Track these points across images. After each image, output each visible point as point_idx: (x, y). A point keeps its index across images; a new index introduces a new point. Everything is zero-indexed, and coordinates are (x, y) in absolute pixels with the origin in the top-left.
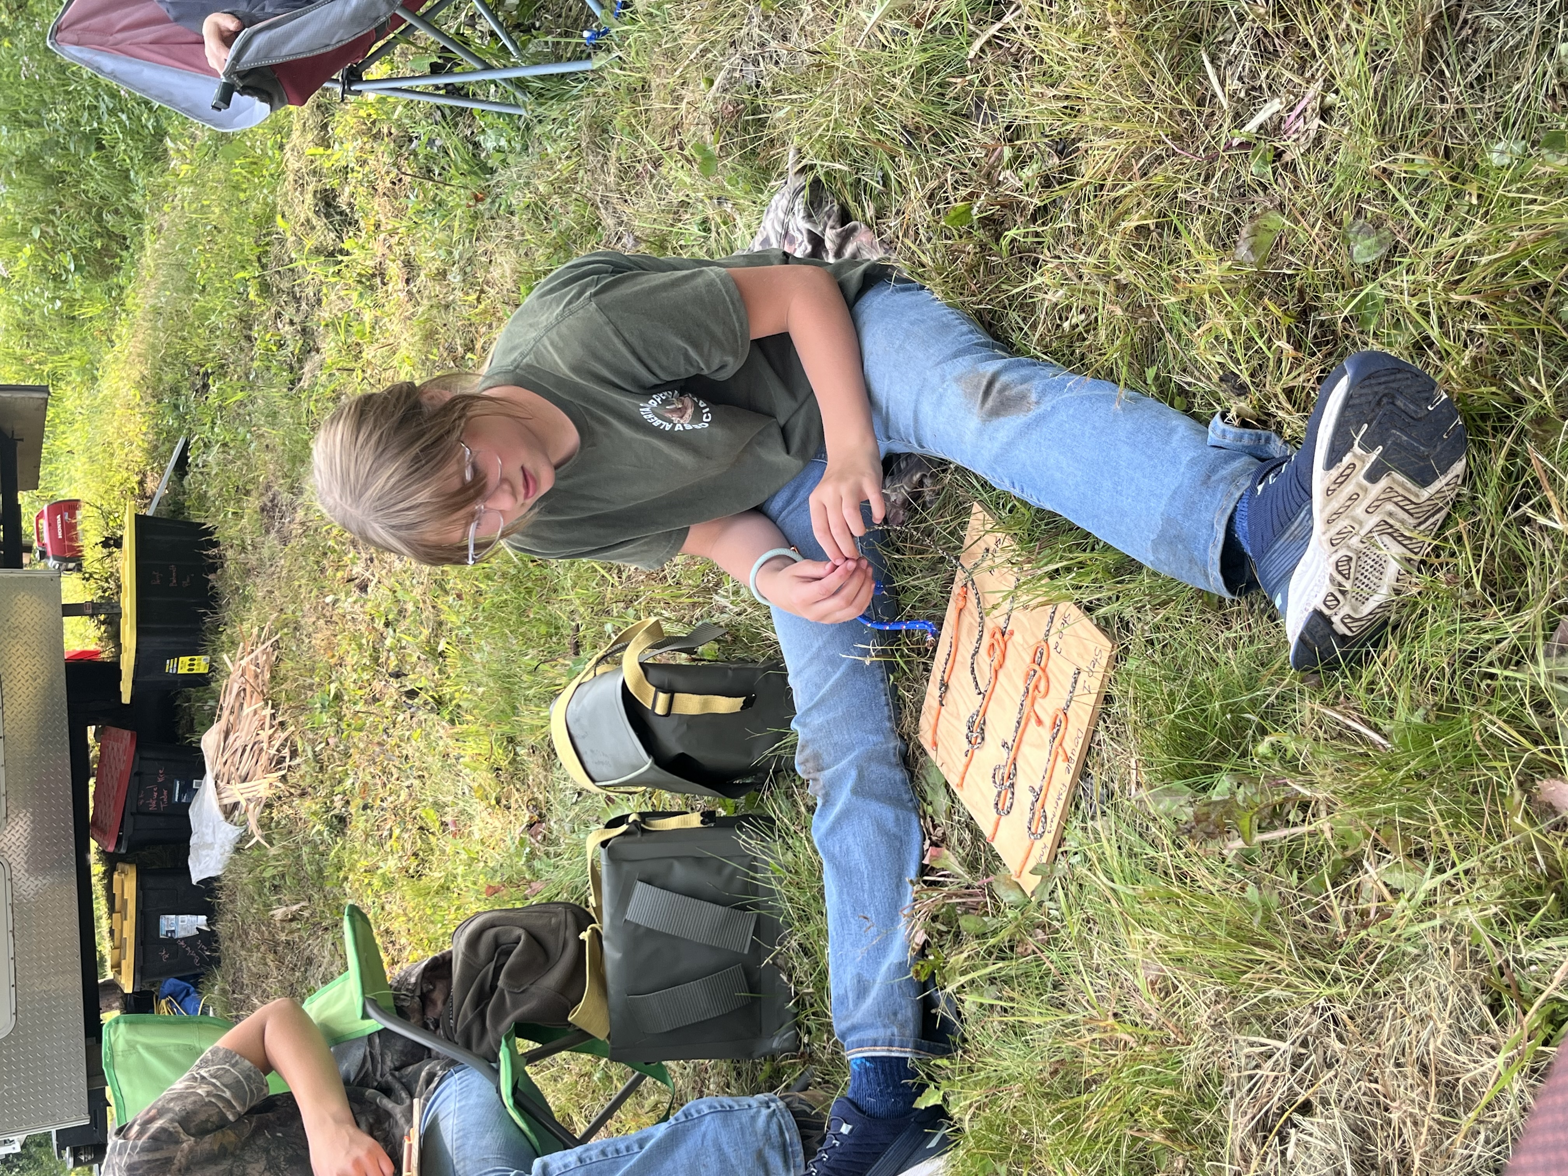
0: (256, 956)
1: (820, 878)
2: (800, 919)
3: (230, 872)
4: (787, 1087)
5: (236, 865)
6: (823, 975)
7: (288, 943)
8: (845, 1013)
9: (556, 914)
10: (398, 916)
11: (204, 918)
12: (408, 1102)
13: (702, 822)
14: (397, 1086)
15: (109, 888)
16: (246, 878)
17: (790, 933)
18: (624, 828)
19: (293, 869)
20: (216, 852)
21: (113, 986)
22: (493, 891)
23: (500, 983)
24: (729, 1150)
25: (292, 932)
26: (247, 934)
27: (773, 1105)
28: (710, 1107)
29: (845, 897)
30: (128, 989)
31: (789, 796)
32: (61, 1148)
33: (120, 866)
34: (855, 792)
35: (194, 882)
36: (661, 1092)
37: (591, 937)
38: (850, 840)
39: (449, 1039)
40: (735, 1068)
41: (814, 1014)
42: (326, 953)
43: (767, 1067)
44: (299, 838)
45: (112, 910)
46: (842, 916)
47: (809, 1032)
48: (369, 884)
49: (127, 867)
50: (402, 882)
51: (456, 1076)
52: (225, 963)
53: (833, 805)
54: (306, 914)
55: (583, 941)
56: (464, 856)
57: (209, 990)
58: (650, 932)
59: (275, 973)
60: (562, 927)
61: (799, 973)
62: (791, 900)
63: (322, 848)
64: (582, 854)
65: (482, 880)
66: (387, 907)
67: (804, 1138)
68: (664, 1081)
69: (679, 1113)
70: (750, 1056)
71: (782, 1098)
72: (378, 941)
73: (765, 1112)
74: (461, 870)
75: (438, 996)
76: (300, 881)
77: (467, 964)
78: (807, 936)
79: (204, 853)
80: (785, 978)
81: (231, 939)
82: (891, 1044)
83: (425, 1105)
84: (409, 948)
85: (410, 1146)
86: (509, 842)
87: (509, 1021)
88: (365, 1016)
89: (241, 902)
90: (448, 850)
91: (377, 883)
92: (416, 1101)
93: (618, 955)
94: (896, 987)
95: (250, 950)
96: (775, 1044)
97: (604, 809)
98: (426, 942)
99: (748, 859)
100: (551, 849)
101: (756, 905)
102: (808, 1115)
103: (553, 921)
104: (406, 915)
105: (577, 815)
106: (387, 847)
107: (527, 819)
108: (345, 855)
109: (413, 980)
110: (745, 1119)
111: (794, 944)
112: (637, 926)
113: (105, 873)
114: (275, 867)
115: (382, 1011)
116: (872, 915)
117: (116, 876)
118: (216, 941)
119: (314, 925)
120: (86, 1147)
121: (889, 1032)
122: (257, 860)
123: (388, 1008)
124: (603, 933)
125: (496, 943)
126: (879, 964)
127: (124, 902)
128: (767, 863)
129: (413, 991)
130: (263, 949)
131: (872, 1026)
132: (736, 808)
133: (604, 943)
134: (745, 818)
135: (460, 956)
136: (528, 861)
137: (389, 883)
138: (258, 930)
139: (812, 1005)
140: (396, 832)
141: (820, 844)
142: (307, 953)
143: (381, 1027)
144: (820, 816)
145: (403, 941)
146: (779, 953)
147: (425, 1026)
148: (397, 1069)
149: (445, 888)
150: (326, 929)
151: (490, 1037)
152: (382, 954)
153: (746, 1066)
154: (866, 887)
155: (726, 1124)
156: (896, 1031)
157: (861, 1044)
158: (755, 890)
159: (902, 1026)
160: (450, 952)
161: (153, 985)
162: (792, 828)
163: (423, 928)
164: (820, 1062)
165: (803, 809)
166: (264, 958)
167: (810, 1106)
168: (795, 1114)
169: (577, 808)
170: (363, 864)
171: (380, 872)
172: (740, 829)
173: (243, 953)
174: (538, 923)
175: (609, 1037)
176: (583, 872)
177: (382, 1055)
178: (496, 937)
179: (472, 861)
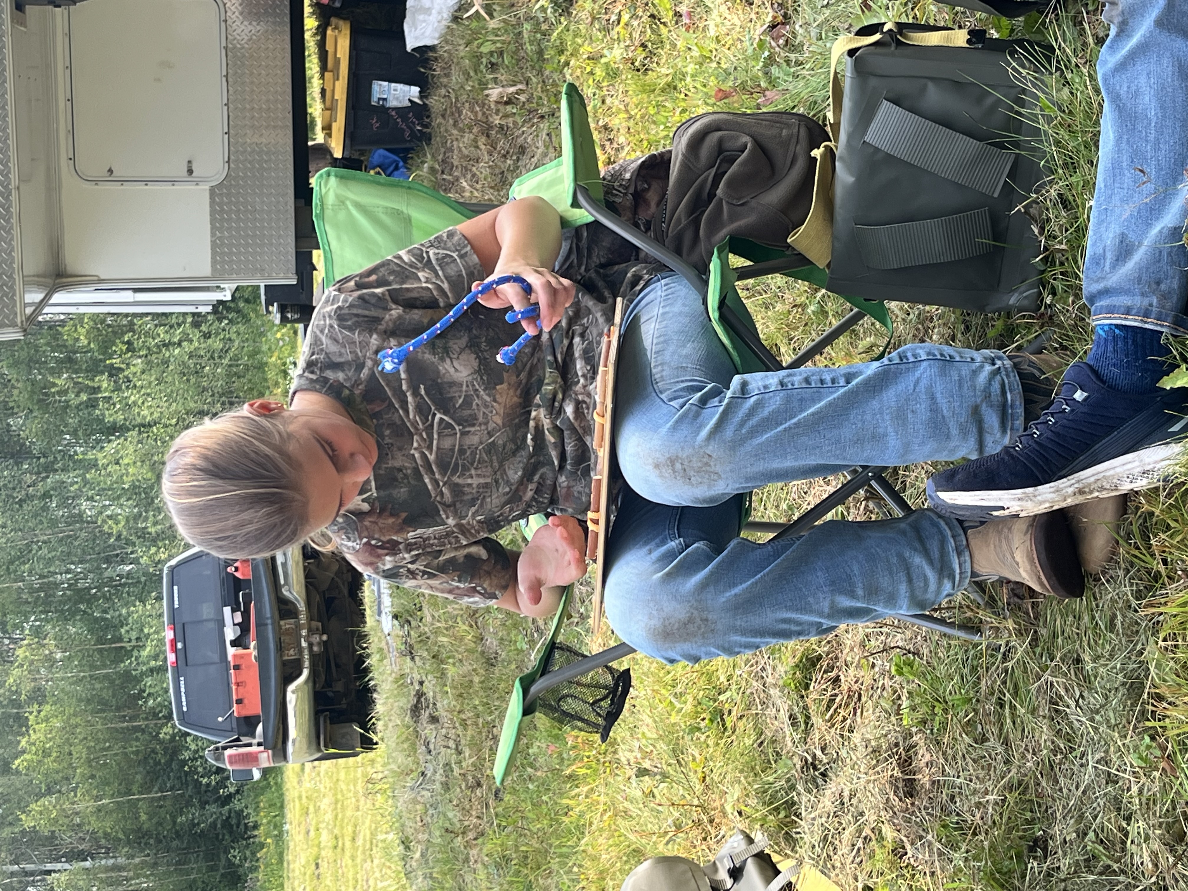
0: (468, 137)
1: (1097, 123)
2: (1065, 165)
3: (447, 42)
4: (1019, 348)
5: (453, 35)
6: (1081, 232)
7: (501, 127)
8: (1098, 274)
9: (788, 126)
10: (619, 111)
11: (417, 89)
12: (610, 301)
13: (969, 41)
14: (601, 284)
15: (322, 45)
16: (463, 51)
17: (1051, 182)
18: (877, 37)
19: (512, 47)
20: (434, 17)
21: (323, 150)
22: (722, 95)
23: (719, 192)
24: (942, 401)
25: (506, 116)
26: (460, 113)
27: (999, 363)
28: (929, 354)
29: (1124, 145)
30: (338, 154)
31: (1077, 22)
32: (269, 303)
33: (333, 20)
34: (1160, 23)
35: (409, 49)
36: (878, 334)
37: (823, 156)
38: (1143, 80)
39: (659, 240)
40: (964, 321)
41: (1062, 273)
42: (540, 144)
43: (999, 324)
44: (521, 12)
45: (324, 68)
46: (1115, 169)
47: (1054, 293)
48: (591, 73)
49: (341, 23)
50: (627, 75)
51: (663, 282)
52: (436, 141)
53: (1130, 36)
54: (522, 98)
55: (815, 159)
56: (696, 53)
57: (418, 167)
58: (890, 159)
59: (486, 157)
60: (794, 140)
61: (1053, 227)
62: (1057, 143)
63: (544, 27)
64: (825, 65)
65: (713, 82)
66: (608, 100)
67: (1028, 403)
68: (884, 323)
69: (894, 354)
70: (982, 309)
71: (1010, 358)
72: (596, 136)
73: (988, 368)
74: (691, 68)
75: (652, 197)
76: (519, 60)
77: (685, 166)
78: (1070, 187)
79: (421, 17)
80: (1036, 231)
81: (443, 116)
82: (1146, 314)
83: (628, 307)
84: (626, 149)
85: (609, 343)
86: (747, 44)
87: (724, 233)
88: (575, 204)
89: (456, 77)
90: (680, 44)
91: (599, 73)
92: (619, 300)
93: (851, 179)
94: (1165, 253)
95: (461, 130)
96: (1013, 300)
97: (858, 17)
98: (645, 143)
99: (1014, 91)
100: (792, 56)
101: (1016, 144)
102: (1036, 379)
103: (784, 132)
104: (627, 111)
105: (827, 20)
106: (614, 34)
107: (769, 19)
108: (568, 38)
109: (628, 176)
110: (965, 371)
111: (1053, 193)
112: (877, 150)
113: (319, 27)
114: (494, 42)
115: (593, 202)
116: (1151, 170)
117: (329, 32)
118: (428, 117)
119: (530, 112)
120: (292, 306)
121: (1146, 302)
122: (475, 33)
123: (599, 201)
124: (837, 153)
125: (720, 148)
126: (1149, 225)
127: (337, 61)
128: (1037, 98)
129: (626, 188)
130: (475, 130)
131: (1127, 292)
132: (1012, 30)
133: (837, 164)
134: (1020, 42)
135: (680, 157)
136: (765, 66)
137: (613, 74)
138: (472, 110)
139: (1062, 264)
140: (625, 17)
141: (1105, 80)
142: (520, 140)
143: (591, 219)
144: (1110, 47)
145: (622, 140)
146: (1035, 202)
147: (636, 225)
148: (602, 266)
149: (671, 87)
150: (542, 117)
151: (702, 246)
152: (598, 151)
153: (976, 320)
154: (1152, 137)
155: (943, 373)
156: (1155, 301)
157: (1111, 310)
158: (1018, 127)
159: (1164, 297)
160: (670, 152)
161: (362, 153)
162: (1074, 60)
163: (644, 127)
164: (1060, 326)
165: (1091, 40)
166: (475, 141)
167: (1040, 370)
168: (1022, 375)
169: (827, 12)
170: (586, 49)
171: (603, 60)
172: (1012, 55)
173: (455, 132)
174: (767, 132)
175: (828, 265)
176: (825, 86)
177: (589, 249)
178: (721, 141)
179: (703, 60)
